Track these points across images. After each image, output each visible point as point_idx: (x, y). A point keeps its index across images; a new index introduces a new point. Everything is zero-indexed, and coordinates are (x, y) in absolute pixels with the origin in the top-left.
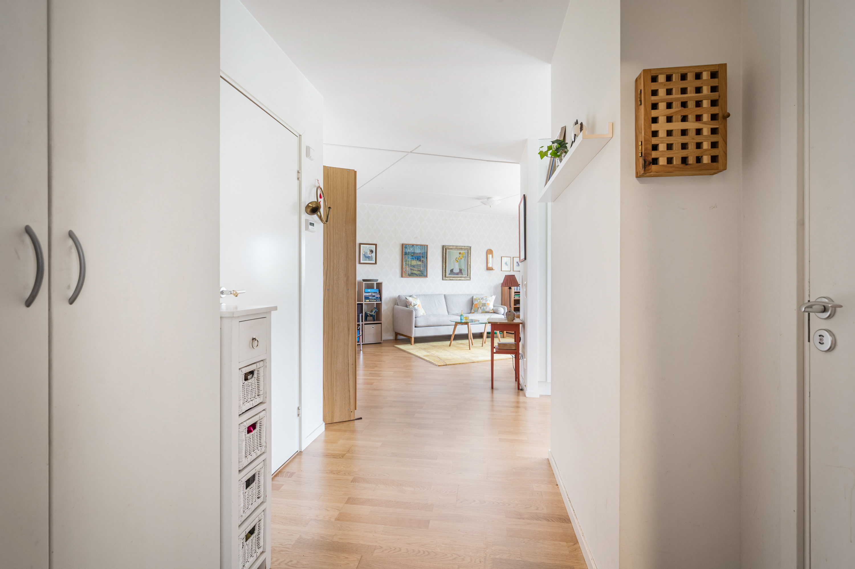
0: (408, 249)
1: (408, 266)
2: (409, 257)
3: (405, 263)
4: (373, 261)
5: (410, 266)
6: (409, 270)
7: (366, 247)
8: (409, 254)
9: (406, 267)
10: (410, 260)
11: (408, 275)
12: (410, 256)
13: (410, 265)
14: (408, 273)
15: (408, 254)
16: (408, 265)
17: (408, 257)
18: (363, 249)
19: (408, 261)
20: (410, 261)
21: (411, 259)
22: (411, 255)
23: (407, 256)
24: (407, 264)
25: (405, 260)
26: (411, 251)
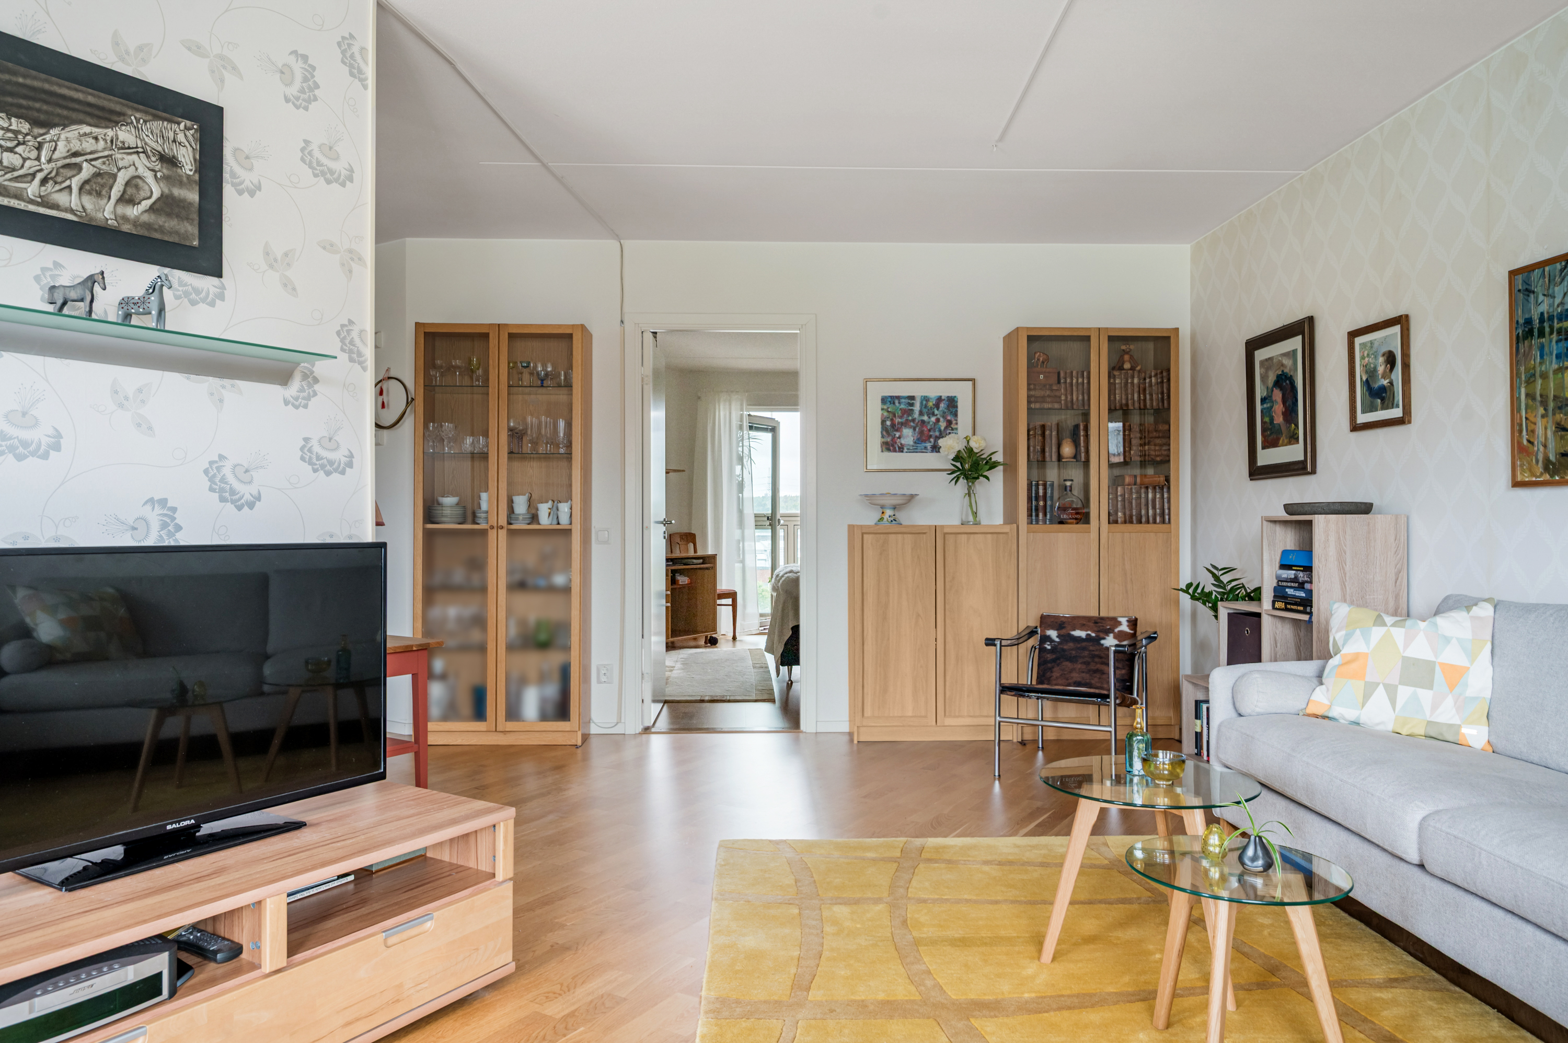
0: (1541, 298)
1: (1541, 411)
2: (1546, 349)
3: (1527, 395)
4: (1398, 406)
5: (1551, 405)
6: (1549, 433)
7: (1372, 343)
8: (1547, 330)
9: (1532, 419)
10: (1555, 366)
11: (1548, 466)
12: (1554, 337)
13: (1556, 397)
14: (1541, 457)
15: (1541, 334)
16: (1544, 403)
17: (1542, 348)
18: (1363, 358)
19: (1544, 376)
20: (1556, 372)
21: (1558, 357)
22: (1559, 332)
23: (1535, 342)
24: (1534, 399)
25: (1526, 371)
26: (1557, 301)
